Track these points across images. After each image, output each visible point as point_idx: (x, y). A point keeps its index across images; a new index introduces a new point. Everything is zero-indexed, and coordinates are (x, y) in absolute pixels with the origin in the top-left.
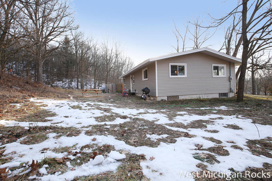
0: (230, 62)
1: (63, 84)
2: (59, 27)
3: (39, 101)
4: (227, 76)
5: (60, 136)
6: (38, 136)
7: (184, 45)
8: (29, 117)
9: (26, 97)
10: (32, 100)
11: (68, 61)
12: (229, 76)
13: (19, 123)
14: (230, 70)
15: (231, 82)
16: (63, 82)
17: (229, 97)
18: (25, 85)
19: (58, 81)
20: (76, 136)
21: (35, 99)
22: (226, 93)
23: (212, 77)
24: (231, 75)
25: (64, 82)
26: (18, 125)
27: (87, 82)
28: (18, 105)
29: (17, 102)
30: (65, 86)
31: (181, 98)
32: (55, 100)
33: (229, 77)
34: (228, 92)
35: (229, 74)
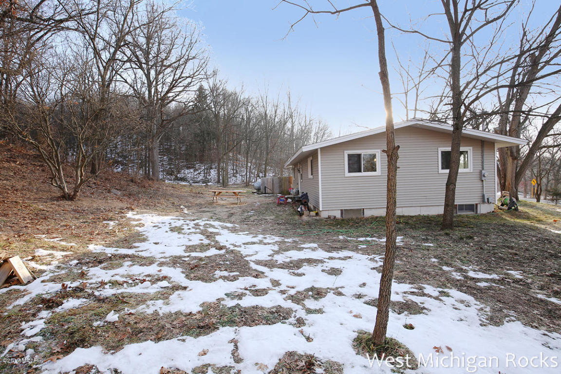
0: (484, 141)
1: (195, 174)
2: (183, 77)
3: (137, 217)
4: (473, 170)
5: (134, 265)
6: (115, 264)
7: (418, 95)
8: (117, 242)
9: (123, 211)
10: (130, 214)
11: (202, 132)
12: (481, 169)
13: (106, 248)
14: (483, 158)
15: (484, 183)
16: (194, 171)
17: (478, 212)
18: (129, 185)
19: (188, 169)
20: (148, 266)
21: (134, 213)
22: (472, 205)
23: (437, 172)
24: (485, 168)
25: (197, 170)
26: (104, 251)
27: (236, 170)
28: (112, 223)
29: (111, 220)
30: (199, 177)
31: (368, 214)
32: (158, 215)
33: (481, 172)
34: (477, 203)
35: (480, 166)
